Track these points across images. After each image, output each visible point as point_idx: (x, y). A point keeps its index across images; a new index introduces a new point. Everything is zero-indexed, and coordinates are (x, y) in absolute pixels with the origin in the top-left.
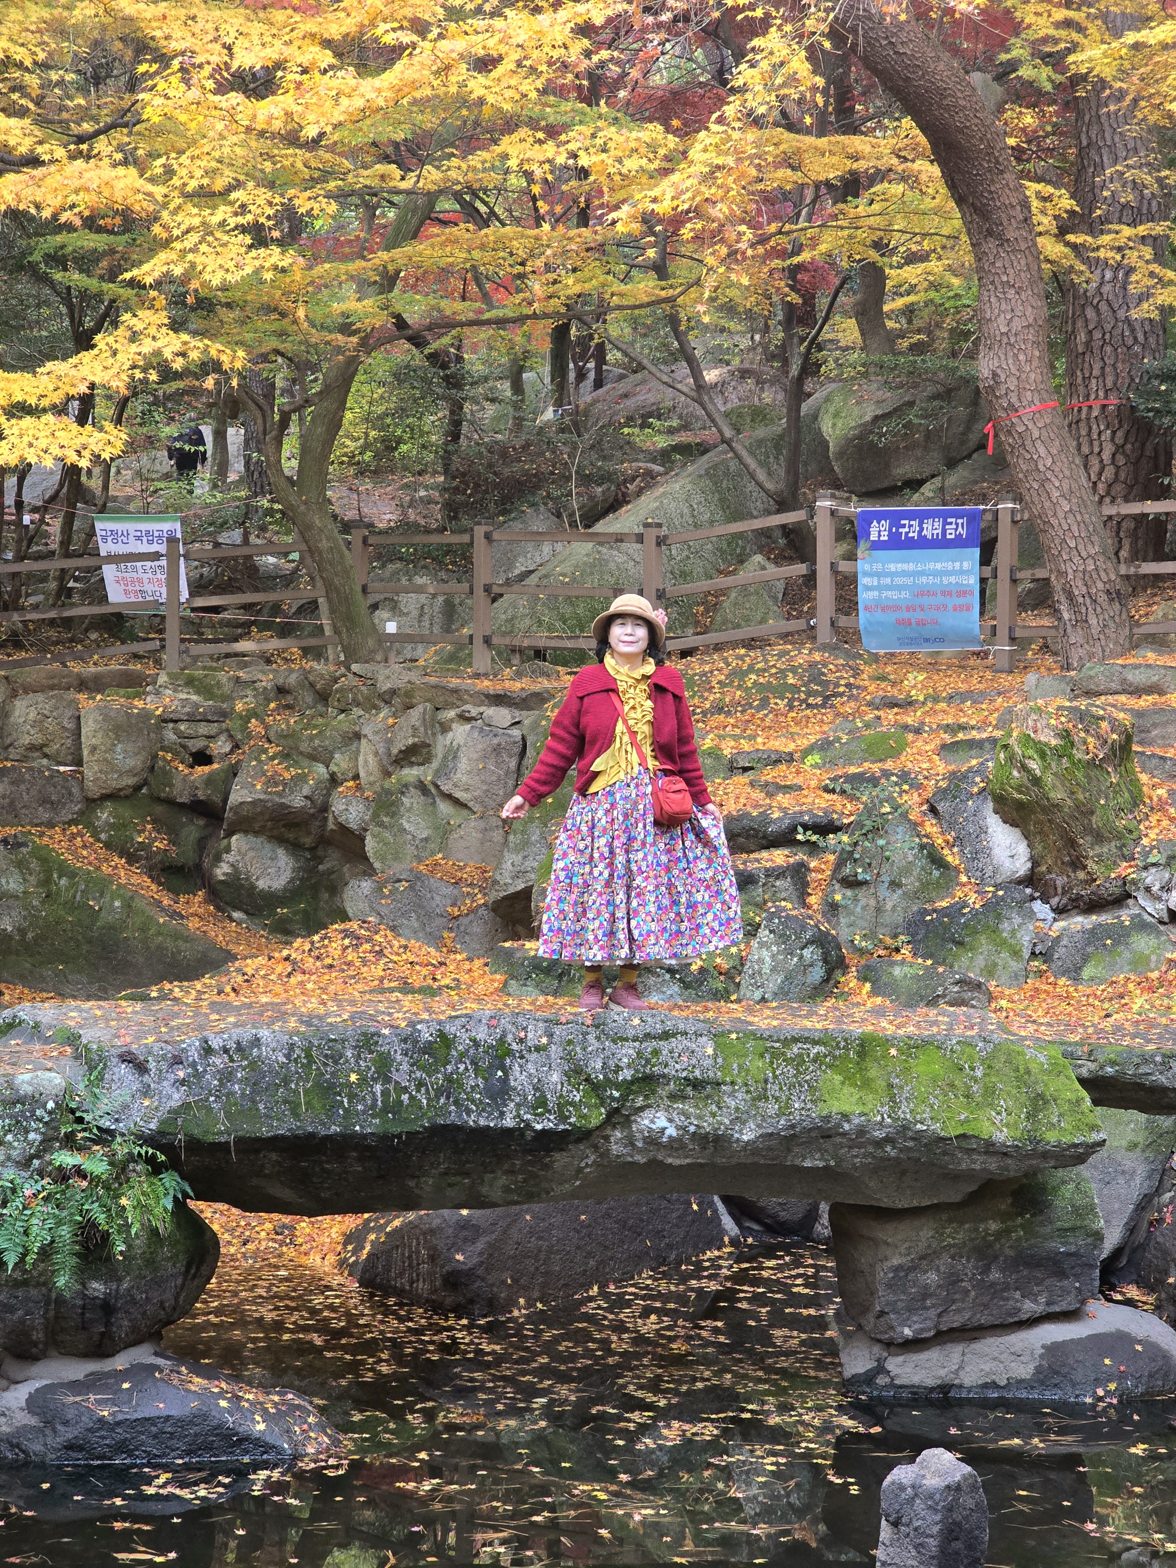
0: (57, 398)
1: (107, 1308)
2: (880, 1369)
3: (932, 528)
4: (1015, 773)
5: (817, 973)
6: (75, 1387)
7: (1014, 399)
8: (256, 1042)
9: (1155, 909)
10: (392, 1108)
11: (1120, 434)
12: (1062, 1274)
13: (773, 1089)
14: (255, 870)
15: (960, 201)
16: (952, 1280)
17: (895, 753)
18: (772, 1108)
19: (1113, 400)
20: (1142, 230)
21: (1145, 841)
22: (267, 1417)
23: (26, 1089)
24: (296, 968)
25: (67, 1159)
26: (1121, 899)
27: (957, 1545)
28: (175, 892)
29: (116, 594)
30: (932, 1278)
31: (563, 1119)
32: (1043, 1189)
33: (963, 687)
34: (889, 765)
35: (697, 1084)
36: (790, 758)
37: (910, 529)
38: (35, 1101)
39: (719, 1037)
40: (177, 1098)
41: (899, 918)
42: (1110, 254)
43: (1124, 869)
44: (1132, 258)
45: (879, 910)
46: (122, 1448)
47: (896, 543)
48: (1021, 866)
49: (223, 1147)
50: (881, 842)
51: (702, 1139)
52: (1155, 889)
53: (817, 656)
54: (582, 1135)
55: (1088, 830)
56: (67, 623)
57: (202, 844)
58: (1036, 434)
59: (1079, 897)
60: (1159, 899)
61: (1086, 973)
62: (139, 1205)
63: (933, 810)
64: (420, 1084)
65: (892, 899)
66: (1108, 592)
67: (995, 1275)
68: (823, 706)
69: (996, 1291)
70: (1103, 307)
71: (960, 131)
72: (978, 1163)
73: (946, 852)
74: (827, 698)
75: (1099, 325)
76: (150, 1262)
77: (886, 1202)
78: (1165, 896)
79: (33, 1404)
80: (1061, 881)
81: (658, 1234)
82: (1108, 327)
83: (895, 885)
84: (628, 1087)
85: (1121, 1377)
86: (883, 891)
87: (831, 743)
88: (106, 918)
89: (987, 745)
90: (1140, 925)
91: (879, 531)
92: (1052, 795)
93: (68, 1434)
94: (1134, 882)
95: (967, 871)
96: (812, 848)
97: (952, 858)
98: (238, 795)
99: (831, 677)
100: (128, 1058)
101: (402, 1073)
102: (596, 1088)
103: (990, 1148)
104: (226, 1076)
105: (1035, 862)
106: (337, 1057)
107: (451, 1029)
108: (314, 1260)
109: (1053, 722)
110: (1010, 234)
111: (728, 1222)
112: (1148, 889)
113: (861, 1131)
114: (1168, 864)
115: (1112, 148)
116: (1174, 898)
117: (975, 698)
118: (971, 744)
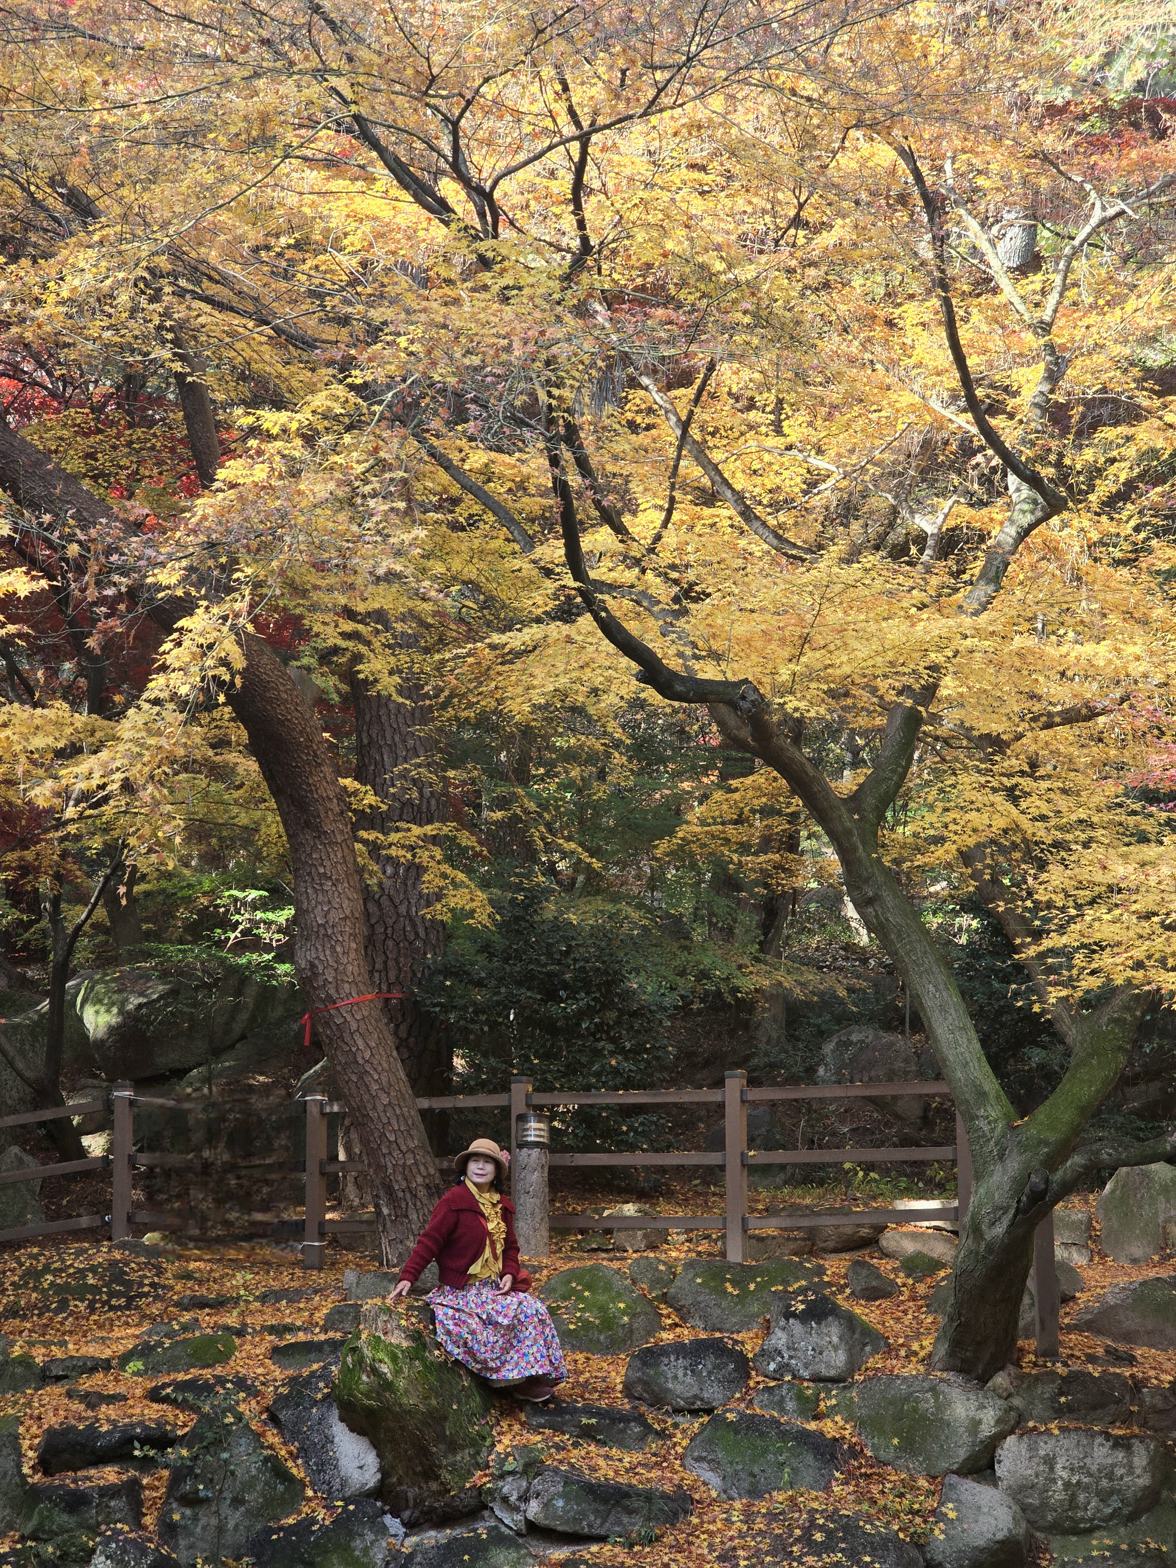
4: (364, 1378)
7: (332, 991)
9: (512, 1520)
11: (403, 1028)
15: (278, 792)
17: (224, 1357)
19: (396, 994)
20: (430, 830)
21: (499, 1448)
26: (477, 1510)
33: (276, 1285)
34: (219, 1370)
36: (105, 1365)
41: (241, 1537)
42: (402, 852)
43: (479, 1478)
44: (423, 856)
45: (221, 1529)
48: (371, 1479)
50: (225, 1455)
52: (513, 1499)
53: (117, 1255)
55: (441, 1437)
58: (354, 1026)
59: (432, 1510)
60: (517, 1509)
63: (274, 1419)
65: (234, 1518)
66: (427, 1187)
68: (128, 1307)
70: (385, 901)
71: (282, 723)
73: (290, 1464)
74: (130, 1300)
75: (382, 919)
78: (523, 1506)
80: (412, 1493)
82: (390, 922)
83: (237, 1502)
86: (225, 1509)
87: (152, 1348)
89: (327, 1348)
90: (498, 1539)
92: (404, 1400)
94: (490, 1492)
95: (313, 1484)
96: (147, 1464)
97: (297, 1470)
99: (134, 1277)
105: (385, 1473)
109: (403, 1323)
110: (328, 827)
112: (505, 1500)
114: (525, 1472)
115: (393, 748)
116: (534, 1509)
117: (292, 1296)
118: (309, 1348)
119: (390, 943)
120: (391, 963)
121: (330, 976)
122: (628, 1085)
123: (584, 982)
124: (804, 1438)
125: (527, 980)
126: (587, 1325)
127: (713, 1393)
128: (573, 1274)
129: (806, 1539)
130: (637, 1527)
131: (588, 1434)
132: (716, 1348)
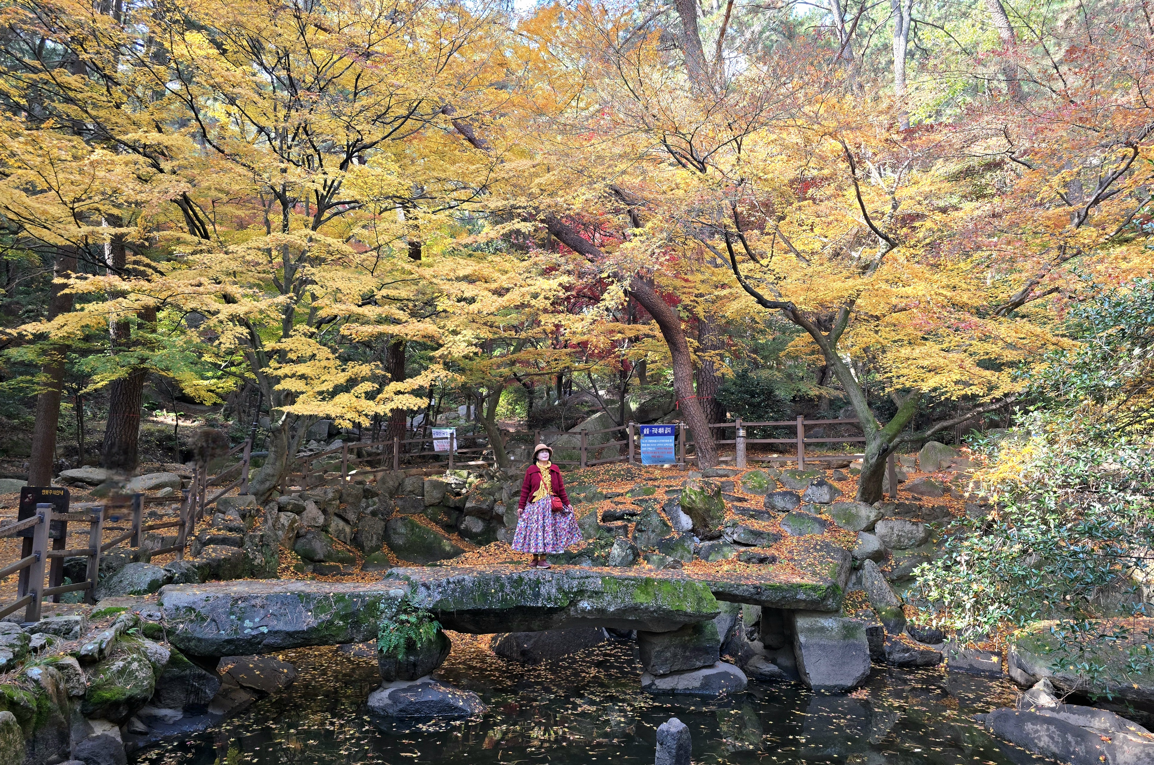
1: (415, 665)
2: (653, 684)
3: (661, 431)
4: (688, 499)
5: (631, 558)
6: (404, 690)
7: (684, 395)
8: (464, 580)
9: (729, 539)
10: (504, 600)
11: (712, 406)
12: (708, 653)
13: (619, 595)
14: (472, 526)
15: (668, 341)
16: (675, 655)
17: (652, 493)
18: (619, 601)
19: (710, 397)
21: (726, 519)
22: (463, 700)
23: (392, 595)
24: (481, 555)
25: (404, 617)
26: (719, 537)
27: (682, 752)
28: (449, 533)
30: (668, 654)
31: (556, 603)
32: (701, 627)
33: (671, 475)
34: (651, 496)
35: (596, 593)
36: (622, 495)
37: (655, 431)
38: (395, 599)
39: (603, 578)
40: (439, 598)
41: (655, 541)
43: (720, 528)
44: (714, 359)
45: (649, 539)
46: (417, 711)
47: (651, 434)
48: (690, 527)
49: (453, 613)
50: (649, 519)
51: (598, 610)
52: (730, 533)
53: (629, 466)
54: (561, 609)
55: (709, 516)
56: (424, 456)
57: (457, 519)
58: (690, 404)
59: (707, 536)
60: (731, 536)
61: (710, 558)
62: (425, 632)
63: (664, 510)
64: (513, 593)
65: (652, 536)
66: (711, 448)
67: (688, 654)
68: (631, 480)
69: (688, 658)
71: (667, 323)
72: (682, 619)
73: (668, 522)
74: (632, 478)
76: (429, 650)
77: (654, 630)
79: (390, 696)
80: (702, 531)
81: (585, 638)
82: (708, 377)
83: (653, 531)
84: (575, 594)
85: (727, 687)
86: (650, 533)
87: (634, 490)
88: (429, 540)
89: (679, 491)
90: (725, 544)
91: (646, 431)
92: (699, 505)
93: (401, 706)
94: (723, 531)
95: (674, 528)
96: (629, 521)
97: (670, 524)
98: (468, 505)
99: (633, 472)
100: (424, 585)
101: (507, 590)
102: (566, 594)
103: (686, 614)
104: (454, 590)
105: (694, 525)
106: (488, 584)
107: (523, 575)
109: (698, 484)
110: (682, 351)
111: (606, 634)
112: (727, 534)
113: (647, 608)
114: (733, 526)
116: (735, 537)
117: (675, 478)
118: (674, 491)
121: (684, 391)
122: (777, 420)
123: (762, 392)
124: (815, 519)
125: (746, 392)
126: (754, 487)
127: (789, 506)
128: (752, 473)
129: (815, 548)
130: (765, 542)
131: (752, 516)
132: (791, 494)
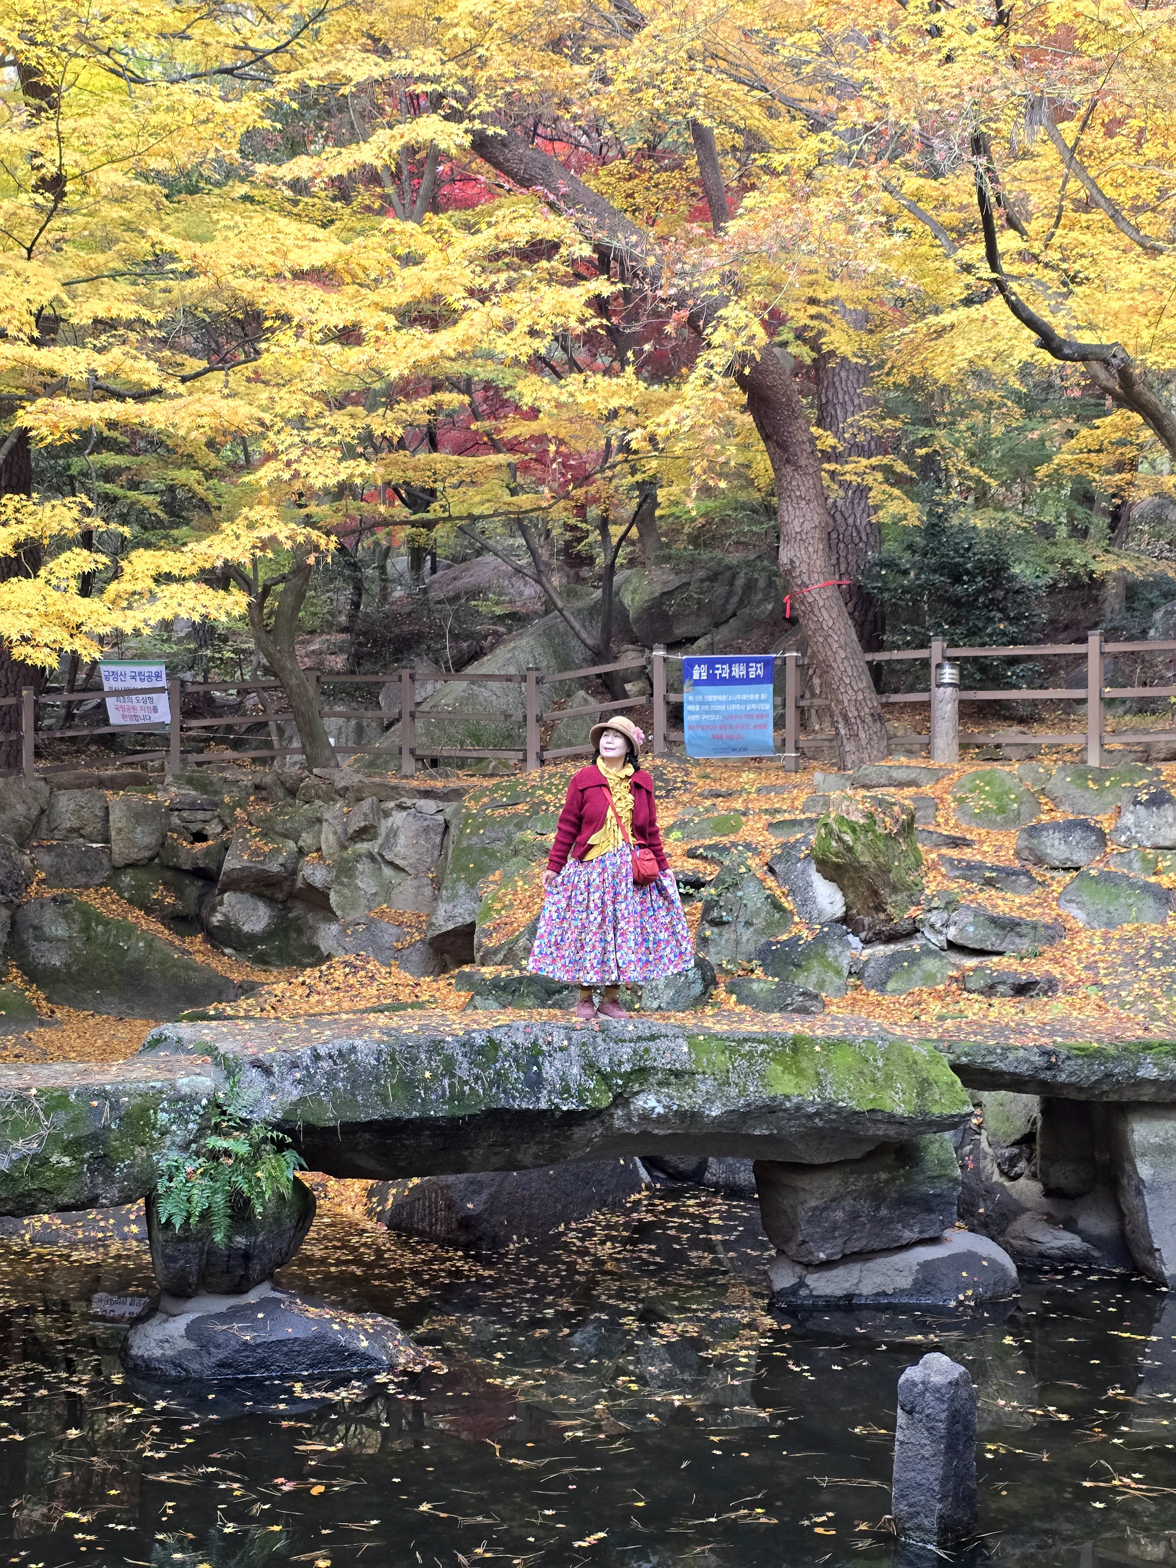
0: (194, 570)
1: (246, 1256)
2: (801, 1284)
3: (738, 671)
4: (834, 843)
5: (698, 988)
6: (221, 1317)
7: (806, 579)
9: (937, 940)
10: (457, 1097)
11: (850, 605)
12: (930, 1210)
13: (733, 1077)
14: (241, 918)
15: (766, 438)
16: (854, 1217)
17: (735, 829)
18: (734, 1091)
19: (845, 581)
20: (874, 461)
21: (927, 892)
22: (368, 1336)
23: (185, 1090)
24: (312, 990)
25: (221, 1143)
26: (912, 932)
27: (959, 1427)
28: (182, 935)
29: (116, 717)
30: (839, 1215)
31: (582, 1101)
32: (916, 1148)
33: (767, 783)
34: (732, 838)
35: (677, 1074)
37: (723, 671)
38: (192, 1099)
39: (690, 1038)
40: (295, 1094)
41: (752, 948)
42: (854, 478)
43: (914, 911)
44: (869, 480)
45: (737, 942)
46: (261, 1364)
47: (712, 680)
48: (839, 910)
49: (332, 1130)
50: (740, 894)
51: (683, 1115)
52: (938, 926)
53: (658, 762)
54: (595, 1114)
55: (887, 884)
57: (200, 900)
58: (821, 603)
59: (880, 932)
60: (940, 933)
61: (890, 986)
62: (270, 1177)
63: (771, 870)
64: (477, 1078)
65: (746, 934)
66: (872, 715)
67: (884, 1212)
68: (667, 796)
69: (884, 1223)
70: (838, 516)
71: (769, 388)
72: (881, 1131)
73: (783, 900)
74: (669, 791)
75: (835, 528)
76: (278, 1220)
77: (807, 1159)
78: (944, 930)
79: (191, 1332)
80: (867, 921)
81: (599, 1183)
82: (842, 530)
83: (748, 924)
84: (628, 1077)
85: (975, 1286)
86: (740, 928)
87: (686, 823)
88: (133, 955)
89: (806, 824)
90: (928, 952)
91: (699, 672)
92: (861, 859)
93: (220, 1355)
94: (921, 921)
95: (799, 913)
97: (788, 904)
98: (230, 863)
99: (670, 776)
100: (257, 1064)
101: (463, 1069)
102: (605, 1078)
103: (891, 1119)
104: (332, 1076)
105: (848, 907)
106: (414, 1060)
107: (497, 1036)
108: (346, 1209)
109: (860, 807)
110: (803, 462)
111: (643, 1173)
112: (932, 926)
113: (798, 1108)
114: (946, 908)
115: (843, 404)
116: (952, 933)
117: (778, 790)
118: (794, 823)
119: (842, 545)
120: (842, 560)
121: (804, 568)
122: (1014, 642)
123: (982, 569)
124: (1147, 888)
125: (939, 569)
126: (987, 810)
127: (1080, 857)
128: (977, 775)
129: (1149, 956)
130: (1025, 945)
131: (989, 883)
132: (1082, 825)
